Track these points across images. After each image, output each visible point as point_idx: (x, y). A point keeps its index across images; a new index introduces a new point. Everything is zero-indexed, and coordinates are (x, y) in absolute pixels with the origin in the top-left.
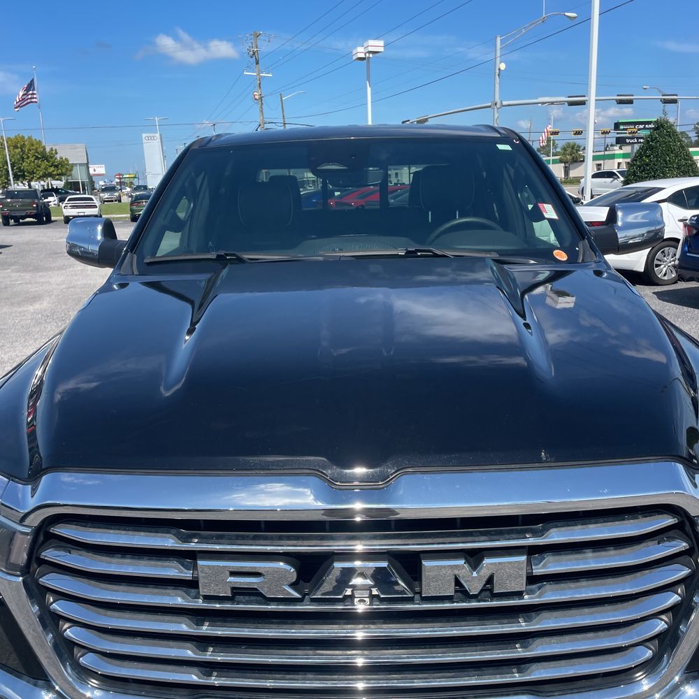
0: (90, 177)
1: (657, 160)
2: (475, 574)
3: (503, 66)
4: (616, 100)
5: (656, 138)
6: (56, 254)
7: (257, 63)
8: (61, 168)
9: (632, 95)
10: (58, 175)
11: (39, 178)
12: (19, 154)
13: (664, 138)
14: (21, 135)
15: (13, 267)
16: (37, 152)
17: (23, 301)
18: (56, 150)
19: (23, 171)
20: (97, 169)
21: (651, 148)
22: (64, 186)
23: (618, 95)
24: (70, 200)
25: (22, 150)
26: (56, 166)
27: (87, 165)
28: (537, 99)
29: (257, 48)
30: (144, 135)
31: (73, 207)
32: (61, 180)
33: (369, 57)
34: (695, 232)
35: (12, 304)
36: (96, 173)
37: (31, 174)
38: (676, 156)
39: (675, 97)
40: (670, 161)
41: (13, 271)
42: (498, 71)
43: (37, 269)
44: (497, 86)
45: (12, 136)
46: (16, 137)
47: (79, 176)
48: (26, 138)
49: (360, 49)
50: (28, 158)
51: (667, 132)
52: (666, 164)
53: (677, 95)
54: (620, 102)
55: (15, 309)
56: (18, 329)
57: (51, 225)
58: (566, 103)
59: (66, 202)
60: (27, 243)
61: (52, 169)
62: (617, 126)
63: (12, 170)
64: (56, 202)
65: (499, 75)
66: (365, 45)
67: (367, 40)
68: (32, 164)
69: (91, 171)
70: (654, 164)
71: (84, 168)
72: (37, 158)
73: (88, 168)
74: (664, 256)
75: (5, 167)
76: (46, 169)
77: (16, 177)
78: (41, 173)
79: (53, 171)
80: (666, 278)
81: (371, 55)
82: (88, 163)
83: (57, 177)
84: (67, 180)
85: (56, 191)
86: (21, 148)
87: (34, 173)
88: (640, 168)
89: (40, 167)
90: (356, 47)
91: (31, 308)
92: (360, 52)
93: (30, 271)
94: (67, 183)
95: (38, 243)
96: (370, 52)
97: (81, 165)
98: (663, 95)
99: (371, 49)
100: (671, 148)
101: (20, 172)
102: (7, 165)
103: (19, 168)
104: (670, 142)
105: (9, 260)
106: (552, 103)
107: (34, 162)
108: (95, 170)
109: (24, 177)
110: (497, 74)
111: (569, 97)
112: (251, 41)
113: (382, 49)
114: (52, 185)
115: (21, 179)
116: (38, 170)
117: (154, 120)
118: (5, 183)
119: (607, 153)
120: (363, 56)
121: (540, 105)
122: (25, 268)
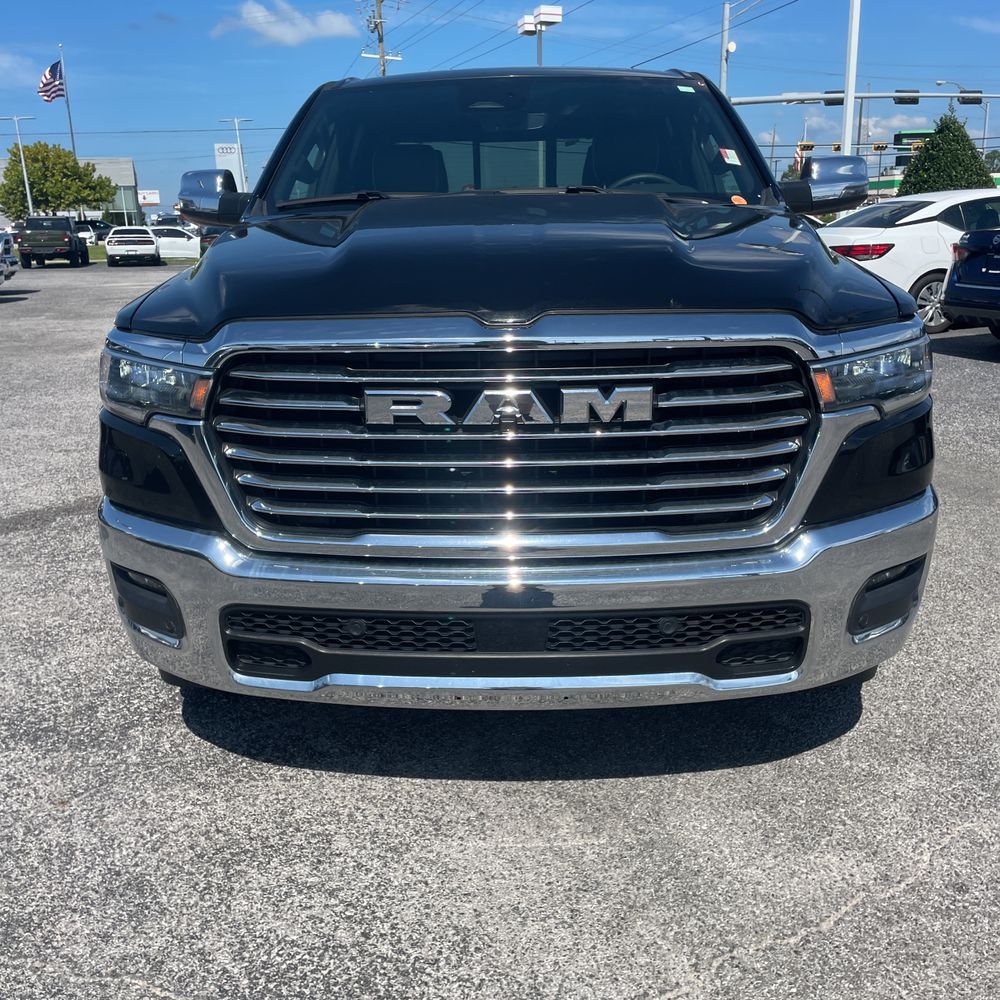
0: (139, 207)
1: (938, 176)
2: (607, 402)
3: (732, 47)
4: (894, 98)
5: (938, 144)
6: (103, 300)
7: (381, 40)
8: (98, 191)
9: (918, 92)
10: (95, 201)
11: (69, 205)
12: (40, 169)
13: (950, 144)
14: (42, 143)
15: (47, 314)
16: (66, 168)
17: (69, 349)
18: (93, 165)
19: (45, 195)
20: (149, 196)
21: (931, 158)
22: (103, 218)
23: (897, 91)
24: (116, 232)
25: (44, 164)
26: (93, 188)
27: (135, 189)
28: (780, 94)
29: (381, 18)
30: (217, 146)
31: (120, 243)
32: (99, 209)
33: (540, 31)
34: (966, 254)
35: (56, 352)
36: (146, 202)
37: (57, 199)
38: (966, 171)
39: (979, 95)
40: (956, 176)
41: (48, 318)
42: (725, 54)
43: (79, 316)
44: (724, 75)
45: (31, 144)
46: (35, 144)
47: (123, 204)
48: (50, 146)
49: (529, 19)
50: (53, 175)
51: (954, 136)
52: (951, 180)
53: (981, 92)
54: (900, 101)
55: (60, 357)
56: (70, 377)
57: (90, 267)
58: (822, 102)
59: (110, 235)
60: (60, 288)
61: (87, 192)
62: (898, 139)
63: (31, 192)
64: (93, 239)
65: (726, 60)
66: (536, 12)
67: (539, 5)
68: (59, 185)
69: (141, 200)
70: (934, 181)
71: (130, 193)
72: (65, 176)
73: (136, 194)
74: (931, 294)
75: (20, 189)
76: (78, 192)
77: (37, 204)
78: (71, 199)
79: (89, 195)
80: (932, 324)
81: (544, 28)
82: (136, 185)
83: (94, 204)
84: (107, 210)
85: (93, 223)
86: (43, 161)
87: (62, 198)
88: (915, 186)
89: (69, 189)
90: (522, 17)
91: (83, 356)
92: (529, 22)
93: (72, 318)
94: (107, 215)
95: (76, 288)
96: (542, 23)
97: (126, 188)
98: (961, 92)
99: (543, 18)
100: (958, 159)
101: (42, 196)
102: (24, 186)
103: (40, 190)
104: (958, 150)
105: (39, 306)
106: (802, 101)
107: (61, 181)
108: (144, 198)
109: (47, 203)
110: (724, 58)
111: (826, 93)
112: (372, 8)
113: (559, 19)
114: (85, 217)
115: (43, 206)
116: (67, 194)
117: (233, 121)
118: (21, 211)
119: (882, 179)
120: (532, 28)
121: (785, 103)
122: (65, 315)
